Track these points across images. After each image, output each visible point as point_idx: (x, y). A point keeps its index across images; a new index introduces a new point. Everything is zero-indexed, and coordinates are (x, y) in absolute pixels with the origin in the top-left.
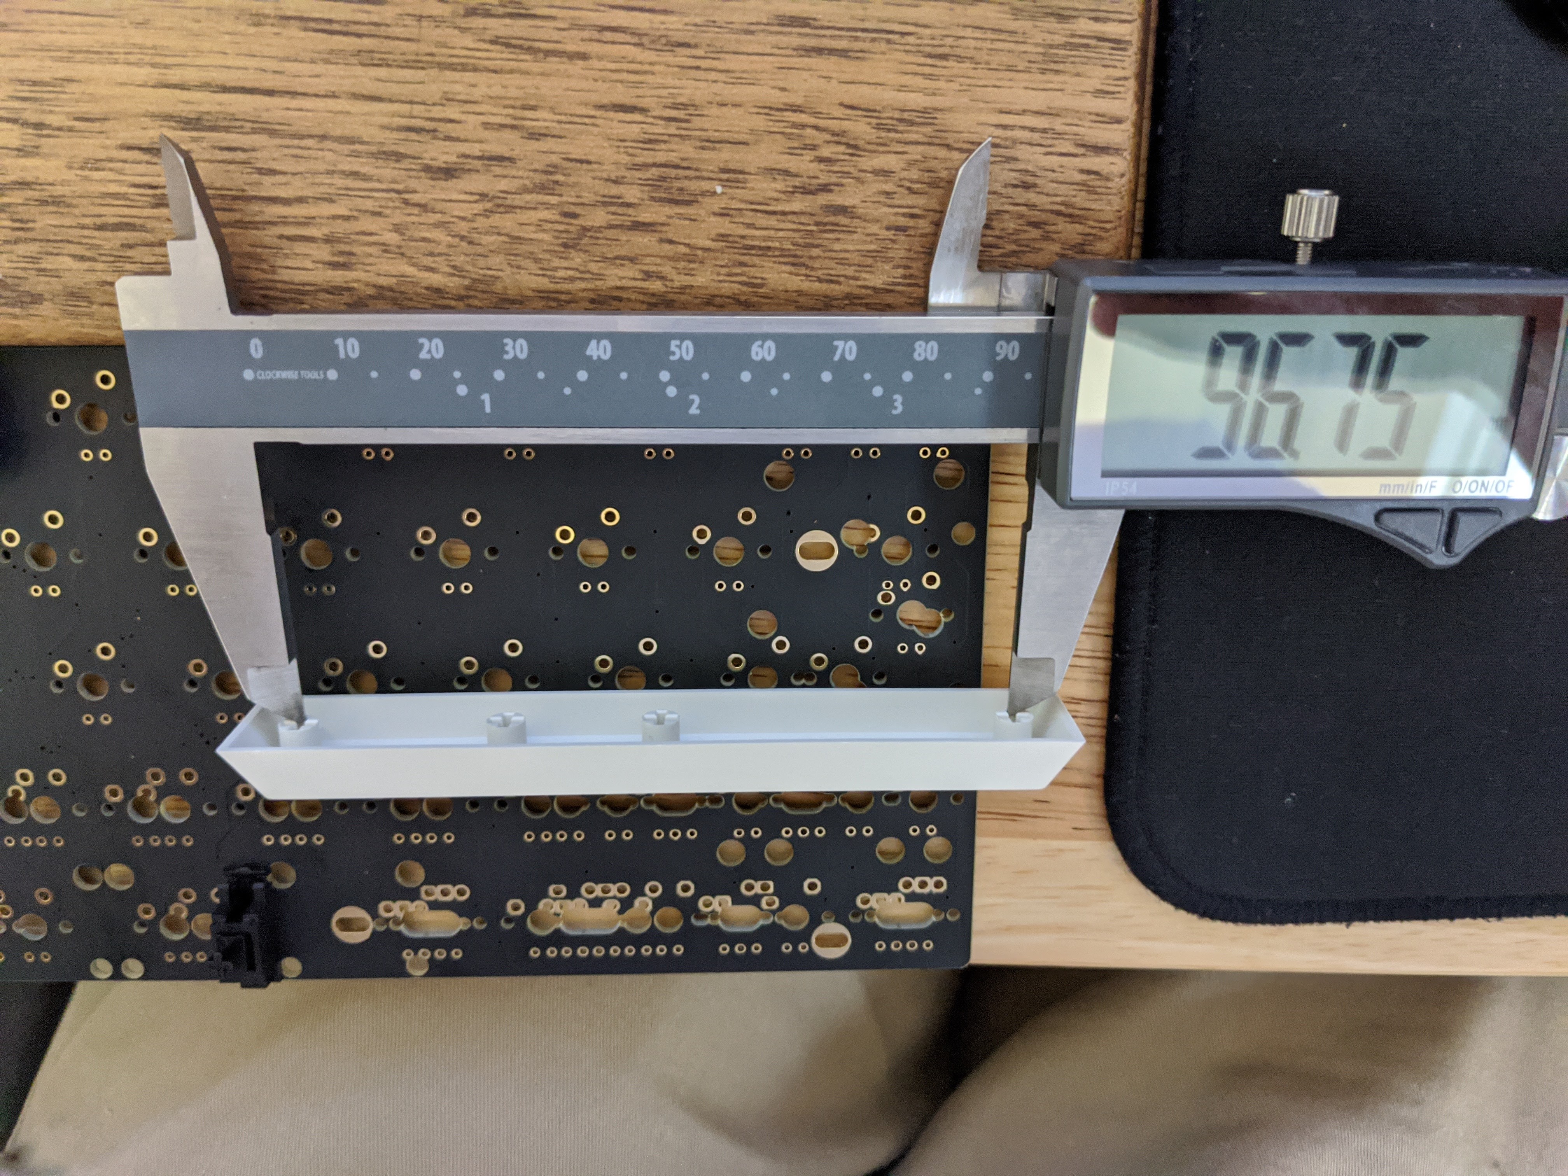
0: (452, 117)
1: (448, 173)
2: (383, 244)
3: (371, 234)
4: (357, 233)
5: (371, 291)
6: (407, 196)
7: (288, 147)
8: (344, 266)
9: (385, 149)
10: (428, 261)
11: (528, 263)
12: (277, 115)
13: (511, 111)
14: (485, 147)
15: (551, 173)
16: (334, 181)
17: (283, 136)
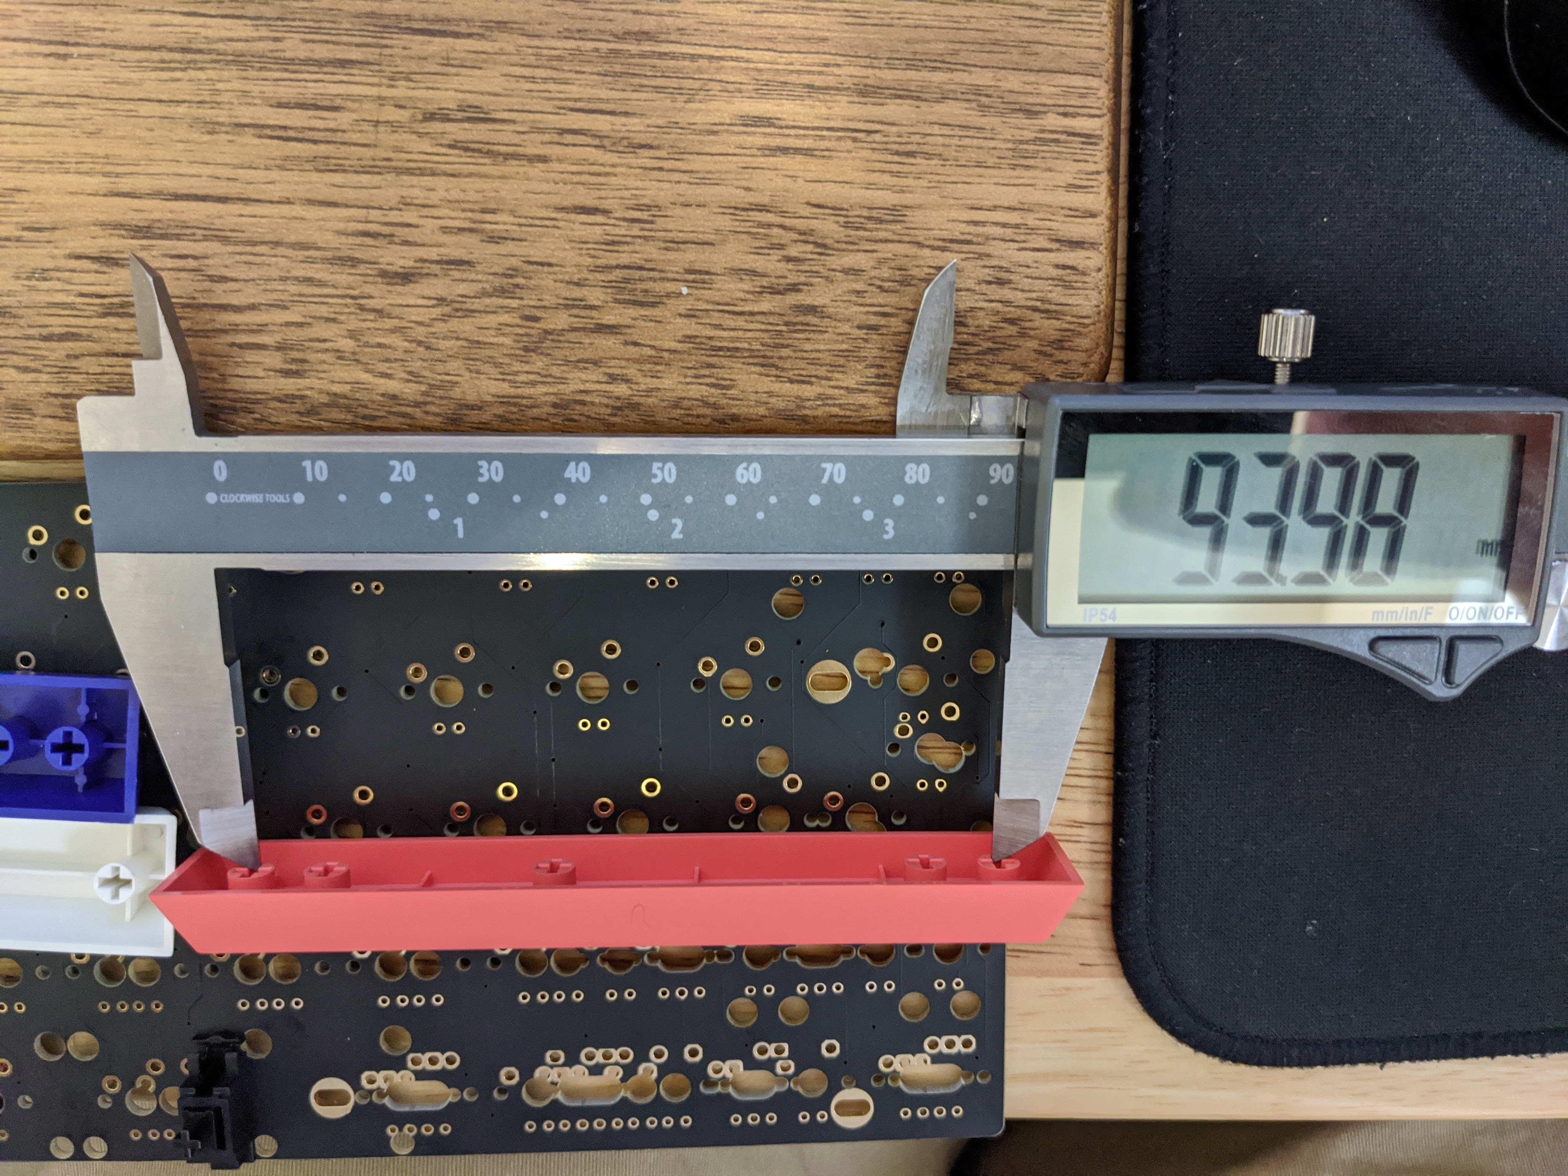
0: (410, 221)
1: (406, 277)
2: (338, 351)
3: (325, 341)
4: (311, 340)
5: (325, 399)
6: (362, 301)
7: (240, 254)
8: (297, 374)
9: (341, 254)
10: (383, 367)
11: (487, 368)
12: (232, 222)
13: (470, 215)
14: (442, 250)
15: (511, 276)
16: (288, 288)
17: (236, 243)
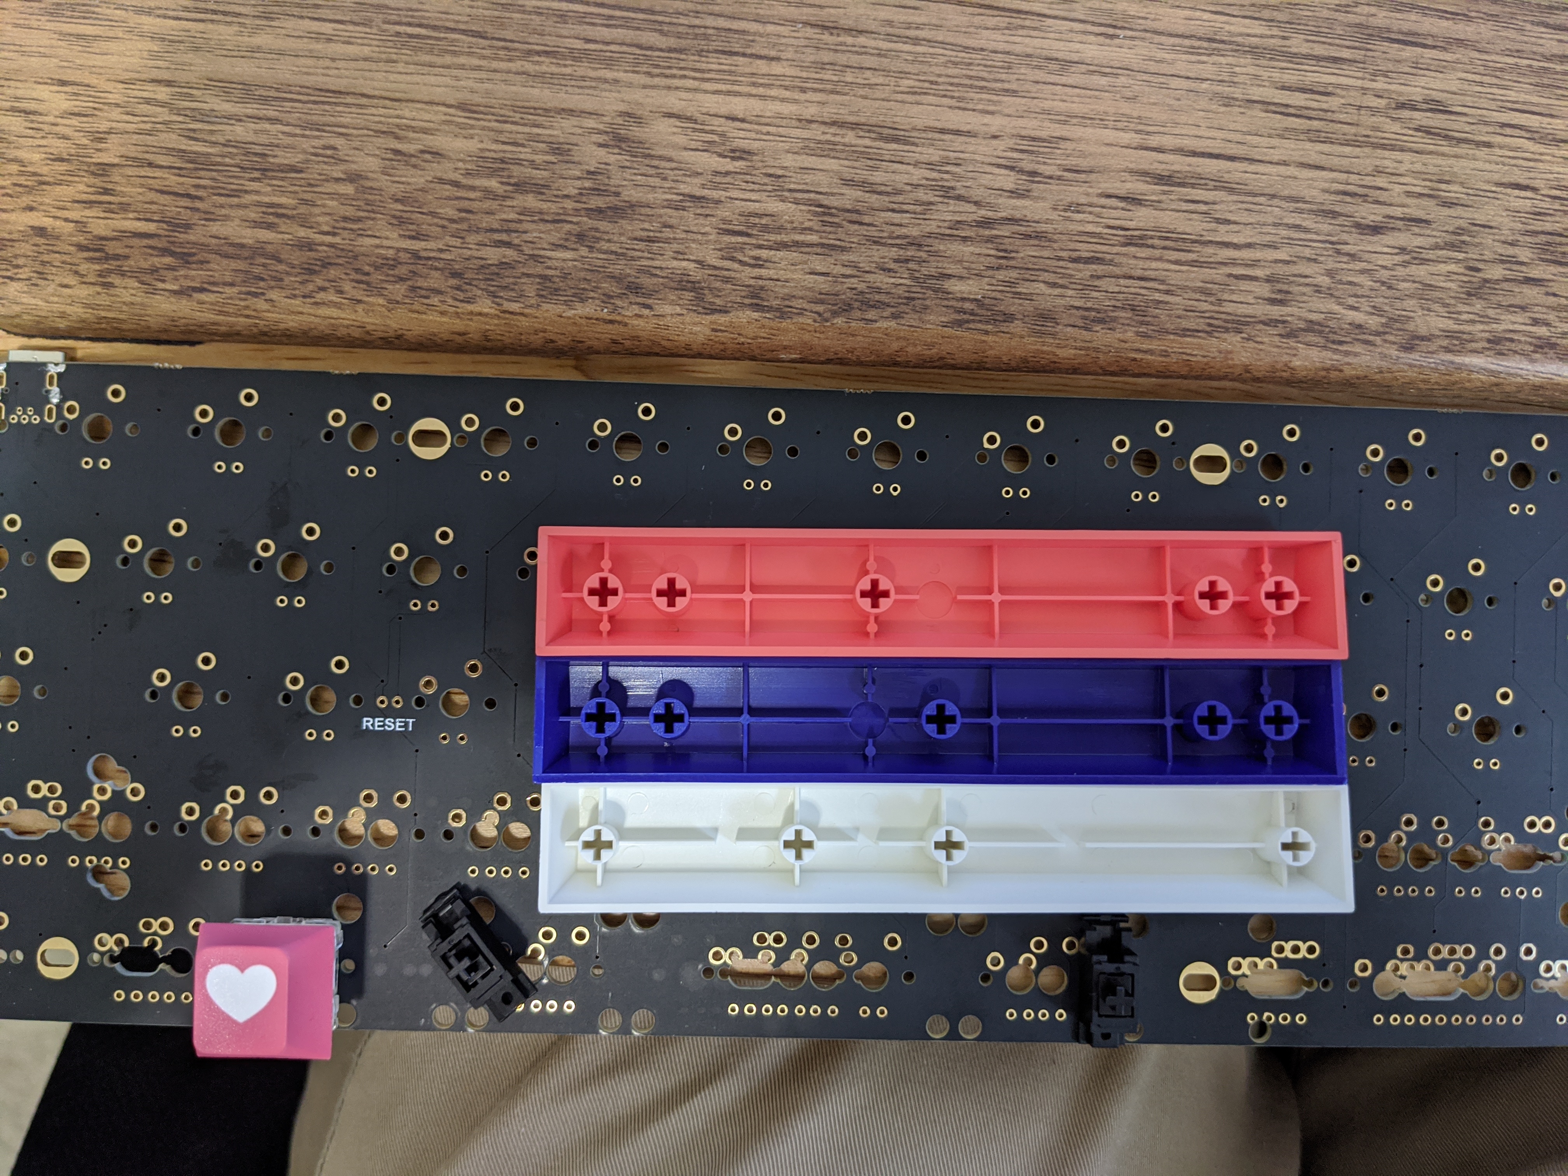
0: (1381, 185)
1: (1376, 230)
2: (1315, 286)
3: (1306, 277)
4: (1295, 276)
5: (1302, 325)
6: (1339, 247)
7: (1242, 202)
8: (1281, 302)
9: (1324, 208)
10: (1351, 301)
11: (1436, 307)
12: (1237, 176)
13: (1428, 183)
14: (1406, 210)
15: (1459, 234)
16: (1279, 232)
17: (1239, 194)
